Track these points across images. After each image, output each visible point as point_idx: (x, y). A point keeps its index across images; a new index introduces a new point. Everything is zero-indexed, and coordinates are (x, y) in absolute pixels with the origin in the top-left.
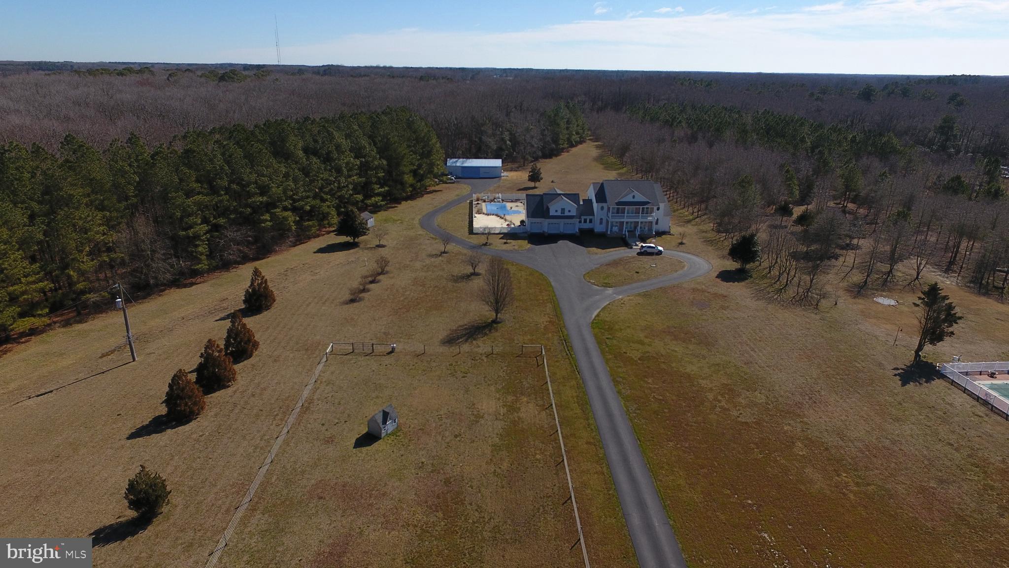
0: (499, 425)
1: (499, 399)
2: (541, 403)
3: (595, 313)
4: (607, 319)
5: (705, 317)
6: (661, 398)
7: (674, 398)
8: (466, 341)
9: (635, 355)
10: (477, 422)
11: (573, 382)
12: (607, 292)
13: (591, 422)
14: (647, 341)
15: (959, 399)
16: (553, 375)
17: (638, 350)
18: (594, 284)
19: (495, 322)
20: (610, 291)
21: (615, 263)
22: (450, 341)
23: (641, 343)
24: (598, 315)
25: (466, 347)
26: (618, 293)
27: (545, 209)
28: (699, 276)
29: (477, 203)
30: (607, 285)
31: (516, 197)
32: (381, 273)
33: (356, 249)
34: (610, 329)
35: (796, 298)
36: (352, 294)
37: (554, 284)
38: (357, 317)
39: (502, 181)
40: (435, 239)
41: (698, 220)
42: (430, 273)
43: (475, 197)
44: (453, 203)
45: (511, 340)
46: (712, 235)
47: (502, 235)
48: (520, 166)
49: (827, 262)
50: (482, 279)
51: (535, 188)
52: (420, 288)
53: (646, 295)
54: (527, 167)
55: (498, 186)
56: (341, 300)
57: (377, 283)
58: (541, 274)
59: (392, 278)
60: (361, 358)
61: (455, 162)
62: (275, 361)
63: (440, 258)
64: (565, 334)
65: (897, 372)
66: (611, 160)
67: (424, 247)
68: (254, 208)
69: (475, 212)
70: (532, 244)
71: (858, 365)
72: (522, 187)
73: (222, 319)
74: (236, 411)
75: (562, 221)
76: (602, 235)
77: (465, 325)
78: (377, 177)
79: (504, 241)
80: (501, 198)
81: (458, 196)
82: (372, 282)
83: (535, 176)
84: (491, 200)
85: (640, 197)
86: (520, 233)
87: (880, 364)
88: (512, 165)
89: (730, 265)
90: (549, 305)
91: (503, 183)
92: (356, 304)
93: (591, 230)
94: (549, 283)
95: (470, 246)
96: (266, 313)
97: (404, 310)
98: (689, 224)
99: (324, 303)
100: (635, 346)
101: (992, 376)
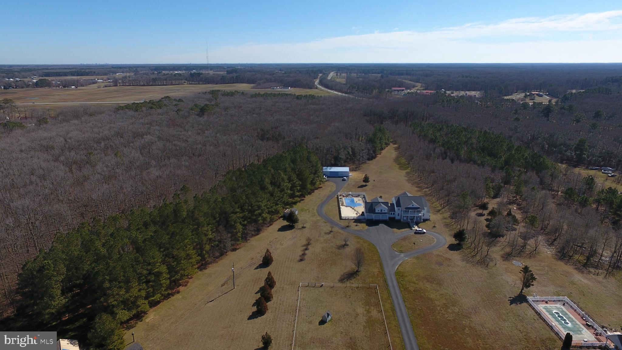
0: (365, 318)
1: (363, 308)
2: (378, 309)
3: (397, 267)
4: (402, 271)
5: (440, 271)
6: (420, 308)
7: (425, 309)
8: (348, 280)
9: (412, 289)
10: (357, 317)
11: (389, 301)
12: (401, 256)
13: (396, 318)
14: (417, 282)
15: (531, 312)
16: (382, 297)
17: (413, 287)
18: (395, 251)
19: (357, 271)
20: (402, 255)
21: (405, 239)
22: (342, 280)
23: (414, 283)
24: (397, 269)
25: (348, 284)
26: (406, 257)
27: (373, 209)
28: (440, 247)
29: (341, 198)
30: (401, 252)
31: (358, 193)
32: (308, 244)
33: (294, 229)
34: (403, 276)
35: (480, 261)
36: (300, 256)
37: (379, 251)
38: (305, 269)
39: (350, 180)
40: (326, 223)
41: (443, 210)
42: (328, 244)
43: (339, 194)
44: (329, 197)
45: (365, 281)
46: (449, 220)
47: (354, 220)
48: (357, 167)
49: (498, 239)
50: (349, 248)
51: (366, 186)
52: (325, 253)
53: (417, 258)
54: (360, 168)
55: (348, 184)
56: (297, 260)
57: (308, 250)
58: (373, 245)
59: (313, 247)
60: (312, 289)
61: (326, 169)
62: (283, 290)
63: (330, 235)
64: (385, 278)
65: (510, 299)
66: (403, 160)
67: (322, 228)
68: (256, 215)
69: (340, 205)
70: (368, 226)
71: (497, 296)
72: (360, 185)
73: (256, 269)
74: (277, 311)
75: (381, 215)
76: (399, 221)
77: (346, 272)
78: (297, 189)
79: (355, 224)
80: (351, 194)
81: (330, 191)
82: (306, 249)
83: (366, 180)
84: (347, 196)
85: (416, 205)
86: (362, 219)
87: (505, 296)
88: (353, 165)
89: (454, 241)
90: (378, 263)
91: (350, 181)
92: (303, 262)
93: (394, 218)
94: (377, 250)
95: (341, 227)
96: (271, 266)
97: (322, 265)
98: (439, 213)
99: (291, 261)
100: (412, 284)
101: (547, 302)
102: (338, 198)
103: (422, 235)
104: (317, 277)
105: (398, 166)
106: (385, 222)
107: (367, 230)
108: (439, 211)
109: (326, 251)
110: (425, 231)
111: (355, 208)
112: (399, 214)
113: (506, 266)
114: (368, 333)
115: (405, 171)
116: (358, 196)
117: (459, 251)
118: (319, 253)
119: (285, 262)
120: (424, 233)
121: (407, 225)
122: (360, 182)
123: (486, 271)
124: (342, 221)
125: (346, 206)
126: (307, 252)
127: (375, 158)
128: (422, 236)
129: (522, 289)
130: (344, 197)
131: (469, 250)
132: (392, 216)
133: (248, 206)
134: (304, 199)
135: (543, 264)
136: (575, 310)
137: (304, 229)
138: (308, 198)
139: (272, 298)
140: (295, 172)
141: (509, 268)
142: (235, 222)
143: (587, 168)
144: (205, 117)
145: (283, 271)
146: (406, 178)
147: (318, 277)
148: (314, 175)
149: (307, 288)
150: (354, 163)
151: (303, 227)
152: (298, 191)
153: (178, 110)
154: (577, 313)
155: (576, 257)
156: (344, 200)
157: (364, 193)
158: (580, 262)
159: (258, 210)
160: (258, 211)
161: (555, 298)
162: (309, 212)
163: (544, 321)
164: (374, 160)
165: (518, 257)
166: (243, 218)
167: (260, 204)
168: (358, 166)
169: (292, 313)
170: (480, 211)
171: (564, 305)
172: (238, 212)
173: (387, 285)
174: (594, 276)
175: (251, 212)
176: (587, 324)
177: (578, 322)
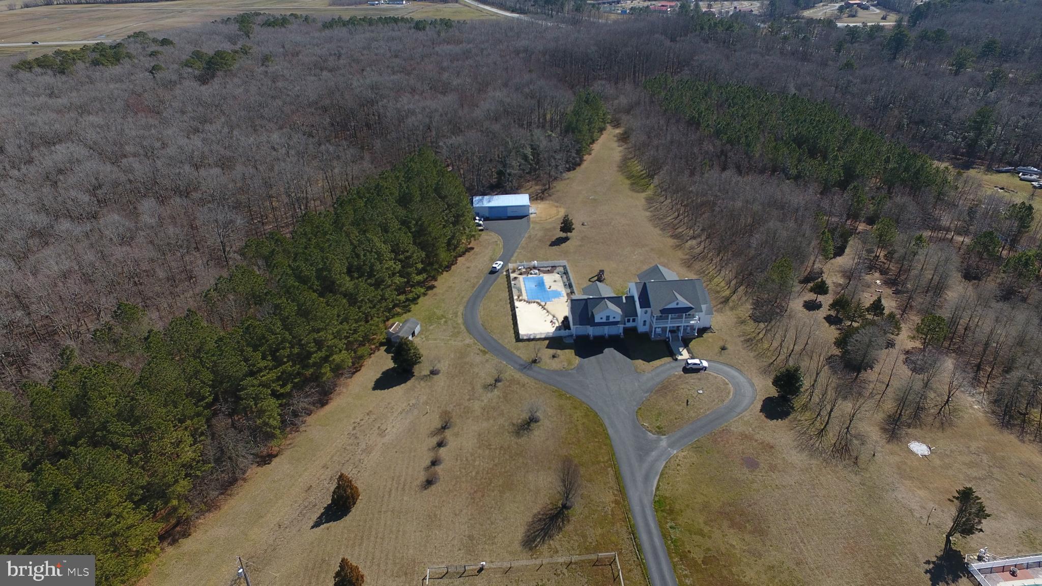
3: (655, 483)
4: (667, 494)
5: (755, 486)
8: (544, 538)
9: (697, 555)
12: (661, 443)
14: (706, 529)
17: (699, 546)
18: (647, 429)
19: (565, 506)
20: (664, 442)
21: (664, 388)
22: (529, 542)
23: (701, 533)
24: (657, 489)
25: (546, 552)
26: (672, 445)
27: (590, 314)
28: (745, 410)
29: (515, 278)
30: (660, 431)
31: (551, 263)
32: (444, 428)
33: (413, 380)
34: (671, 511)
35: (837, 446)
36: (427, 469)
37: (610, 431)
38: (438, 512)
39: (532, 226)
40: (484, 353)
41: (734, 297)
42: (491, 421)
43: (511, 264)
45: (584, 536)
46: (751, 326)
47: (547, 342)
48: (546, 190)
49: (863, 375)
50: (541, 428)
51: (566, 239)
52: (487, 452)
53: (698, 448)
54: (552, 191)
55: (530, 237)
56: (418, 482)
57: (445, 445)
58: (596, 415)
59: (457, 435)
61: (481, 201)
63: (496, 392)
64: (632, 523)
65: (928, 567)
66: (637, 167)
67: (476, 370)
69: (515, 297)
70: (580, 356)
72: (554, 239)
73: (317, 525)
75: (606, 327)
76: (646, 335)
77: (539, 513)
78: (416, 269)
79: (552, 351)
80: (536, 265)
81: (491, 260)
82: (440, 444)
83: (567, 226)
84: (528, 271)
85: (683, 302)
86: (565, 337)
88: (536, 184)
89: (773, 392)
90: (611, 471)
91: (533, 228)
92: (433, 488)
93: (634, 329)
94: (605, 429)
95: (521, 365)
96: (353, 510)
97: (479, 494)
98: (727, 308)
99: (403, 489)
100: (697, 538)
101: (1013, 574)
102: (508, 276)
103: (700, 376)
105: (628, 182)
106: (614, 342)
107: (580, 368)
108: (726, 300)
109: (489, 447)
110: (705, 364)
111: (549, 306)
112: (645, 321)
113: (897, 459)
115: (644, 195)
116: (551, 270)
117: (786, 421)
118: (472, 455)
119: (390, 494)
120: (705, 368)
121: (665, 348)
122: (555, 229)
123: (857, 479)
124: (520, 344)
125: (529, 302)
126: (443, 451)
127: (579, 165)
128: (700, 379)
129: (950, 535)
130: (521, 274)
131: (808, 414)
132: (631, 326)
134: (435, 283)
135: (974, 445)
137: (435, 377)
138: (444, 281)
141: (905, 463)
143: (989, 169)
146: (648, 214)
147: (471, 538)
149: (445, 581)
150: (537, 179)
151: (434, 373)
153: (153, 68)
156: (524, 284)
157: (564, 261)
161: (1030, 558)
162: (446, 322)
164: (578, 168)
168: (547, 186)
170: (811, 296)
173: (639, 548)
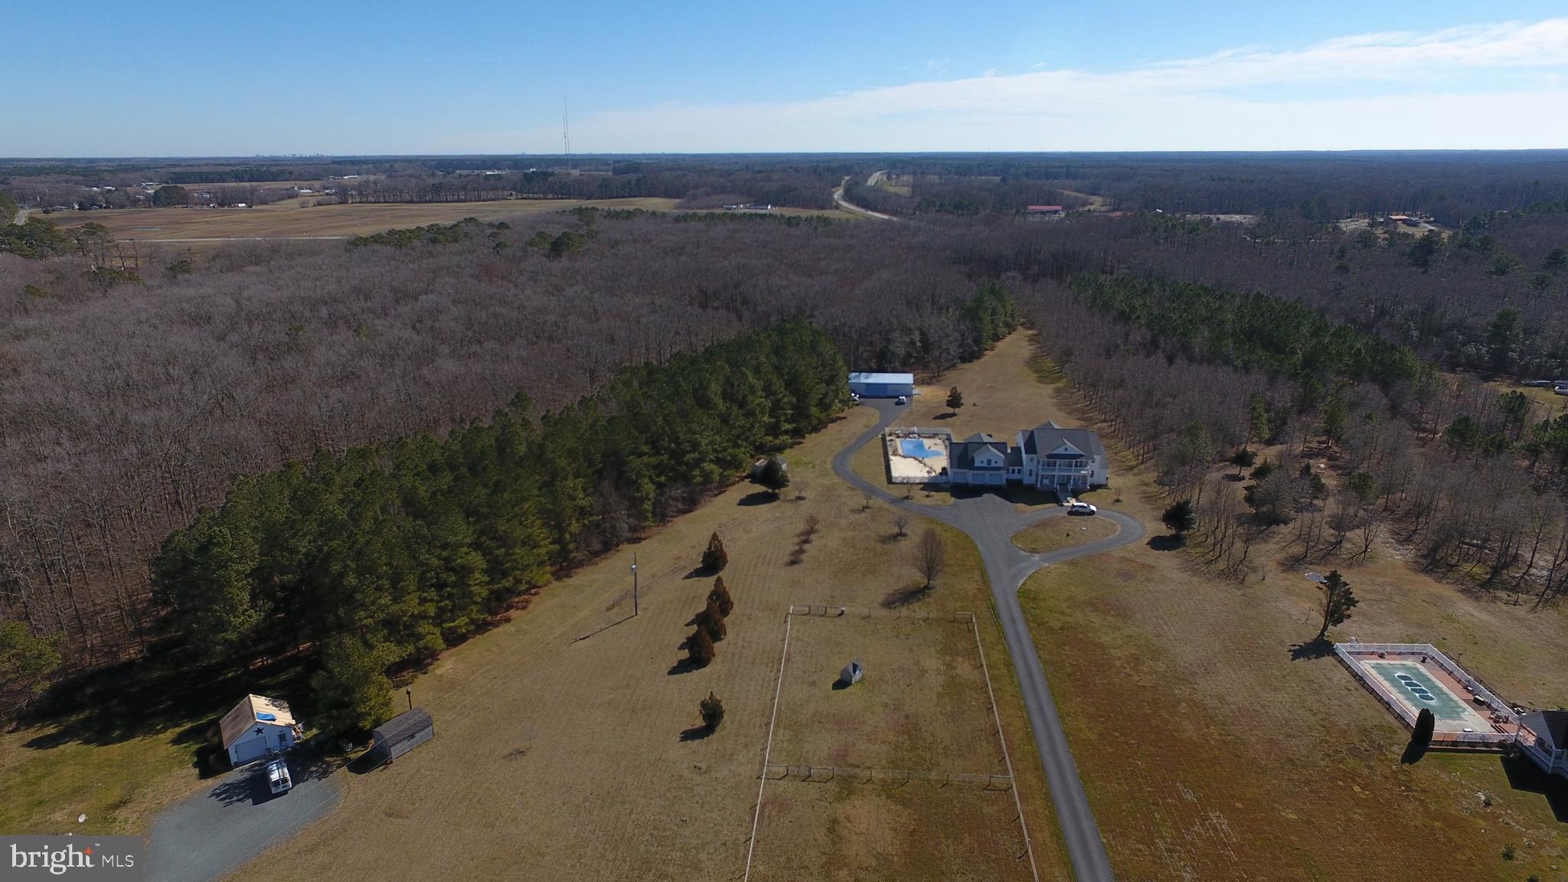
0: (941, 679)
1: (938, 658)
2: (973, 663)
3: (1022, 582)
4: (1033, 588)
5: (1127, 589)
6: (1075, 663)
7: (1086, 664)
8: (903, 603)
9: (1056, 625)
10: (923, 675)
11: (1001, 647)
12: (1034, 559)
13: (1015, 679)
14: (1069, 611)
15: (1341, 676)
16: (983, 640)
17: (1059, 620)
18: (1021, 549)
19: (927, 587)
20: (1037, 557)
21: (1045, 524)
22: (889, 604)
23: (1062, 613)
24: (1024, 584)
25: (904, 611)
26: (1045, 560)
27: (970, 457)
28: (1130, 542)
29: (891, 440)
30: (1034, 551)
31: (933, 430)
32: (811, 531)
33: (778, 501)
34: (1035, 598)
35: (1225, 571)
36: (792, 554)
37: (981, 547)
38: (802, 580)
39: (914, 404)
40: (854, 489)
41: (1141, 467)
42: (857, 532)
43: (887, 430)
44: (863, 439)
45: (944, 606)
46: (1154, 489)
47: (922, 486)
48: (934, 376)
49: (1274, 528)
50: (908, 540)
51: (954, 415)
52: (852, 550)
53: (1072, 563)
54: (940, 378)
55: (911, 411)
56: (783, 562)
57: (810, 543)
58: (968, 536)
59: (822, 537)
60: (818, 619)
61: (858, 377)
62: (749, 619)
63: (863, 514)
64: (993, 601)
65: (1292, 648)
66: (1049, 364)
67: (844, 500)
68: (687, 465)
69: (890, 453)
70: (956, 497)
71: (1261, 642)
72: (939, 414)
73: (686, 578)
74: (736, 659)
75: (988, 473)
76: (1032, 488)
77: (900, 589)
78: (785, 415)
79: (926, 493)
80: (916, 431)
81: (866, 426)
82: (806, 541)
83: (955, 401)
84: (906, 436)
85: (1073, 449)
86: (942, 483)
87: (1282, 642)
88: (923, 373)
89: (1164, 530)
90: (977, 571)
91: (916, 406)
92: (798, 566)
93: (1019, 482)
94: (975, 547)
95: (892, 500)
96: (722, 572)
97: (842, 574)
98: (1130, 473)
99: (769, 564)
100: (1057, 616)
101: (1382, 656)
102: (884, 439)
103: (1086, 517)
104: (831, 596)
105: (1035, 375)
106: (997, 490)
107: (953, 505)
108: (1132, 468)
109: (854, 547)
110: (1093, 508)
111: (926, 460)
112: (1031, 470)
113: (1288, 583)
114: (949, 708)
115: (1053, 386)
116: (934, 436)
117: (1174, 552)
118: (836, 550)
119: (756, 565)
120: (1093, 512)
121: (1053, 497)
122: (940, 407)
123: (1239, 593)
124: (892, 486)
125: (905, 457)
126: (806, 546)
127: (978, 358)
128: (1085, 520)
129: (1325, 628)
130: (898, 437)
131: (1199, 549)
132: (1016, 476)
133: (669, 442)
134: (804, 441)
135: (1379, 580)
136: (1450, 673)
137: (801, 502)
138: (811, 440)
139: (725, 633)
140: (782, 375)
141: (1296, 586)
142: (639, 475)
143: (1517, 382)
144: (564, 262)
145: (751, 583)
146: (1054, 400)
148: (827, 385)
149: (808, 617)
150: (925, 368)
151: (799, 498)
152: (788, 421)
153: (498, 245)
154: (1455, 678)
155: (1466, 567)
156: (900, 444)
157: (949, 431)
158: (1473, 578)
159: (694, 450)
160: (692, 455)
161: (1403, 647)
162: (813, 467)
163: (1372, 691)
164: (975, 361)
165: (1319, 565)
166: (655, 467)
167: (696, 439)
168: (936, 374)
169: (770, 665)
170: (1234, 470)
171: (1424, 661)
172: (646, 454)
173: (997, 616)
174: (1504, 607)
175: (678, 455)
176: (1476, 701)
177: (1454, 696)
